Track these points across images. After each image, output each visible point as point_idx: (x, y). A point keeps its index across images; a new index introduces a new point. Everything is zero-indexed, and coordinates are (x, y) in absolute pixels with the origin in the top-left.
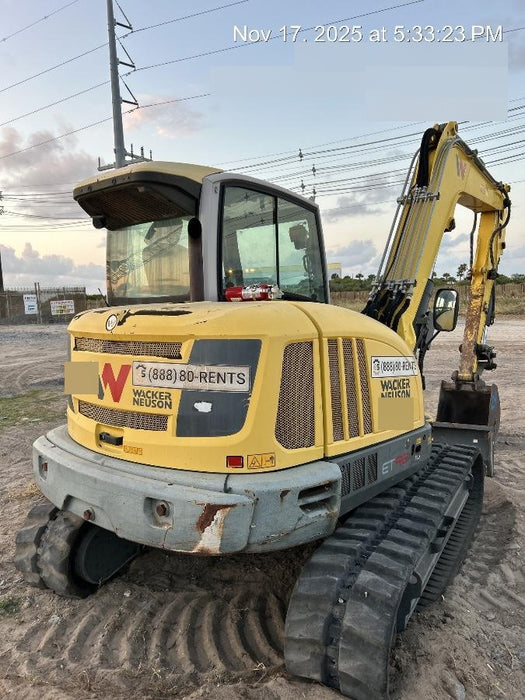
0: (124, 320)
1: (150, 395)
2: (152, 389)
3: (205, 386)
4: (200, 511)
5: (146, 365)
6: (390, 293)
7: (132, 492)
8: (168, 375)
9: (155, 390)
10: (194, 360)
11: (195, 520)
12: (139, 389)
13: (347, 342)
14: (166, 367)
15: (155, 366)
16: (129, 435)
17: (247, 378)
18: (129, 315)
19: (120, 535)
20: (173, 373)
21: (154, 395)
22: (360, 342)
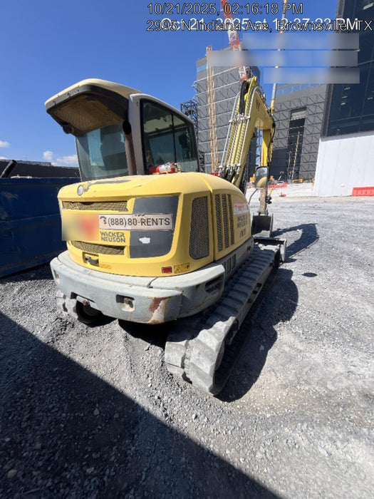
0: (88, 189)
1: (111, 234)
2: (112, 231)
3: (145, 228)
4: (150, 302)
5: (105, 216)
6: (228, 171)
7: (108, 292)
8: (121, 222)
9: (114, 232)
10: (136, 211)
11: (148, 306)
12: (104, 231)
13: (224, 196)
14: (119, 217)
15: (111, 217)
16: (102, 258)
17: (171, 221)
18: (91, 185)
19: (104, 313)
20: (124, 221)
21: (113, 234)
22: (229, 196)
